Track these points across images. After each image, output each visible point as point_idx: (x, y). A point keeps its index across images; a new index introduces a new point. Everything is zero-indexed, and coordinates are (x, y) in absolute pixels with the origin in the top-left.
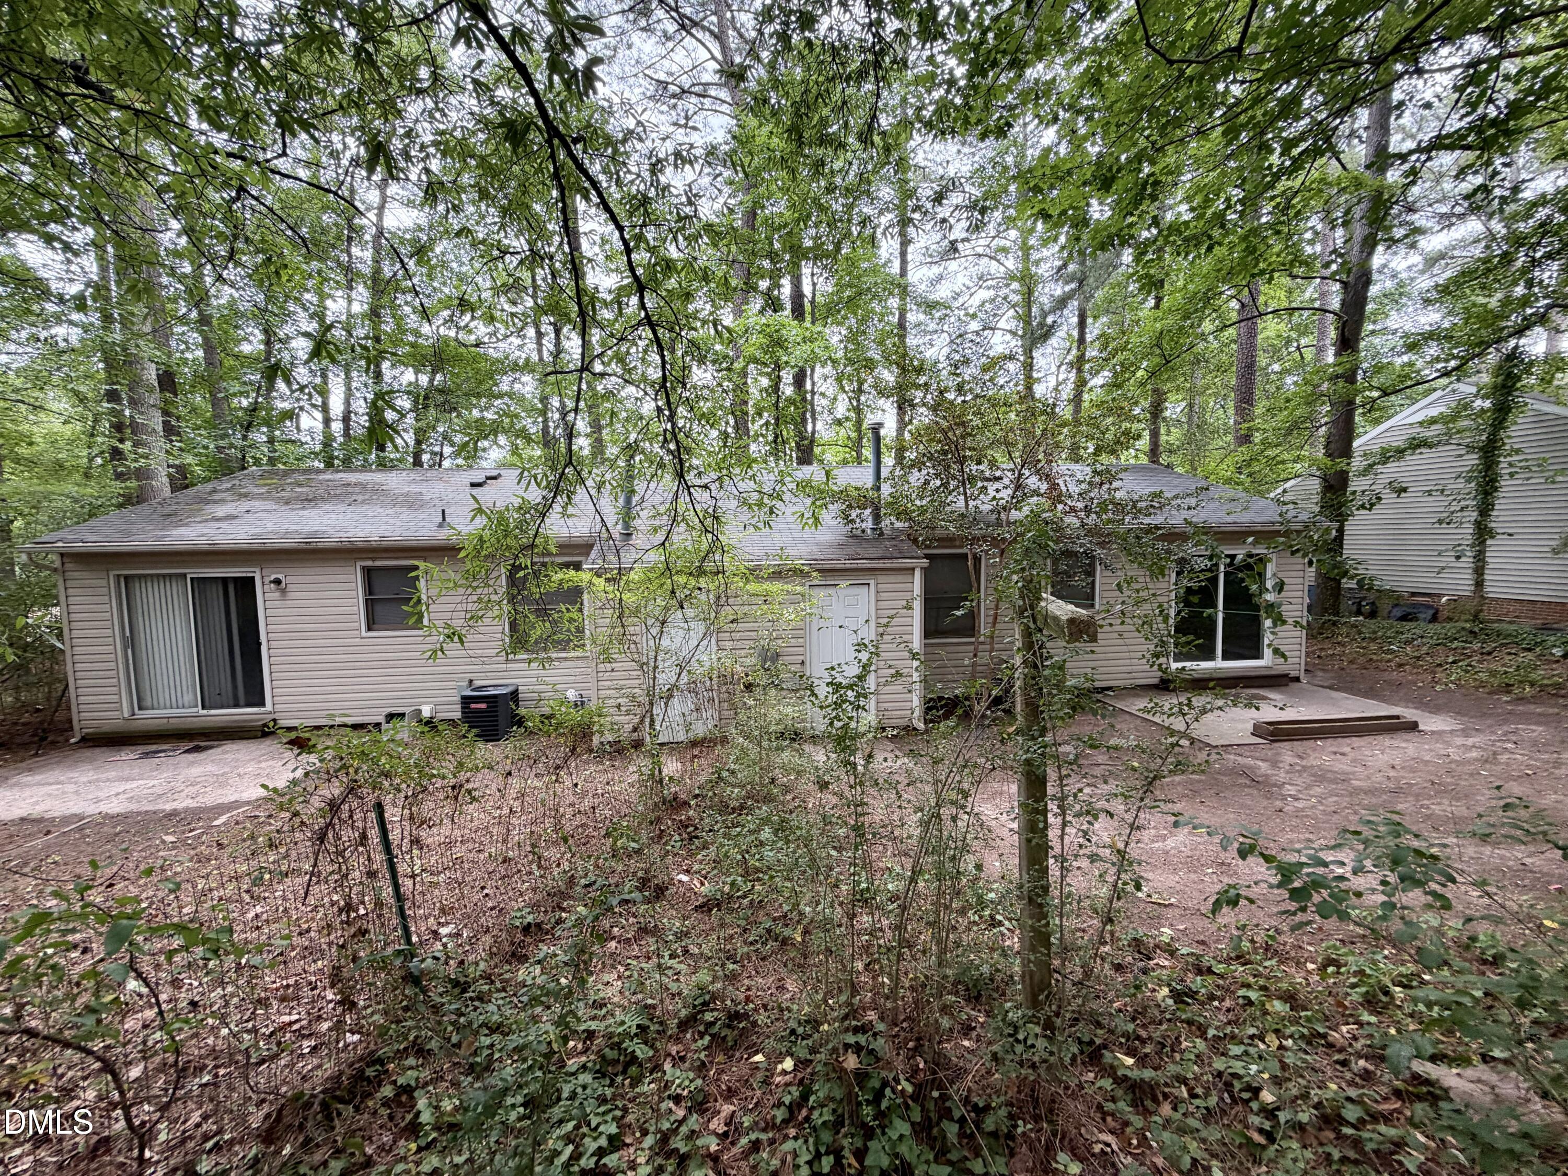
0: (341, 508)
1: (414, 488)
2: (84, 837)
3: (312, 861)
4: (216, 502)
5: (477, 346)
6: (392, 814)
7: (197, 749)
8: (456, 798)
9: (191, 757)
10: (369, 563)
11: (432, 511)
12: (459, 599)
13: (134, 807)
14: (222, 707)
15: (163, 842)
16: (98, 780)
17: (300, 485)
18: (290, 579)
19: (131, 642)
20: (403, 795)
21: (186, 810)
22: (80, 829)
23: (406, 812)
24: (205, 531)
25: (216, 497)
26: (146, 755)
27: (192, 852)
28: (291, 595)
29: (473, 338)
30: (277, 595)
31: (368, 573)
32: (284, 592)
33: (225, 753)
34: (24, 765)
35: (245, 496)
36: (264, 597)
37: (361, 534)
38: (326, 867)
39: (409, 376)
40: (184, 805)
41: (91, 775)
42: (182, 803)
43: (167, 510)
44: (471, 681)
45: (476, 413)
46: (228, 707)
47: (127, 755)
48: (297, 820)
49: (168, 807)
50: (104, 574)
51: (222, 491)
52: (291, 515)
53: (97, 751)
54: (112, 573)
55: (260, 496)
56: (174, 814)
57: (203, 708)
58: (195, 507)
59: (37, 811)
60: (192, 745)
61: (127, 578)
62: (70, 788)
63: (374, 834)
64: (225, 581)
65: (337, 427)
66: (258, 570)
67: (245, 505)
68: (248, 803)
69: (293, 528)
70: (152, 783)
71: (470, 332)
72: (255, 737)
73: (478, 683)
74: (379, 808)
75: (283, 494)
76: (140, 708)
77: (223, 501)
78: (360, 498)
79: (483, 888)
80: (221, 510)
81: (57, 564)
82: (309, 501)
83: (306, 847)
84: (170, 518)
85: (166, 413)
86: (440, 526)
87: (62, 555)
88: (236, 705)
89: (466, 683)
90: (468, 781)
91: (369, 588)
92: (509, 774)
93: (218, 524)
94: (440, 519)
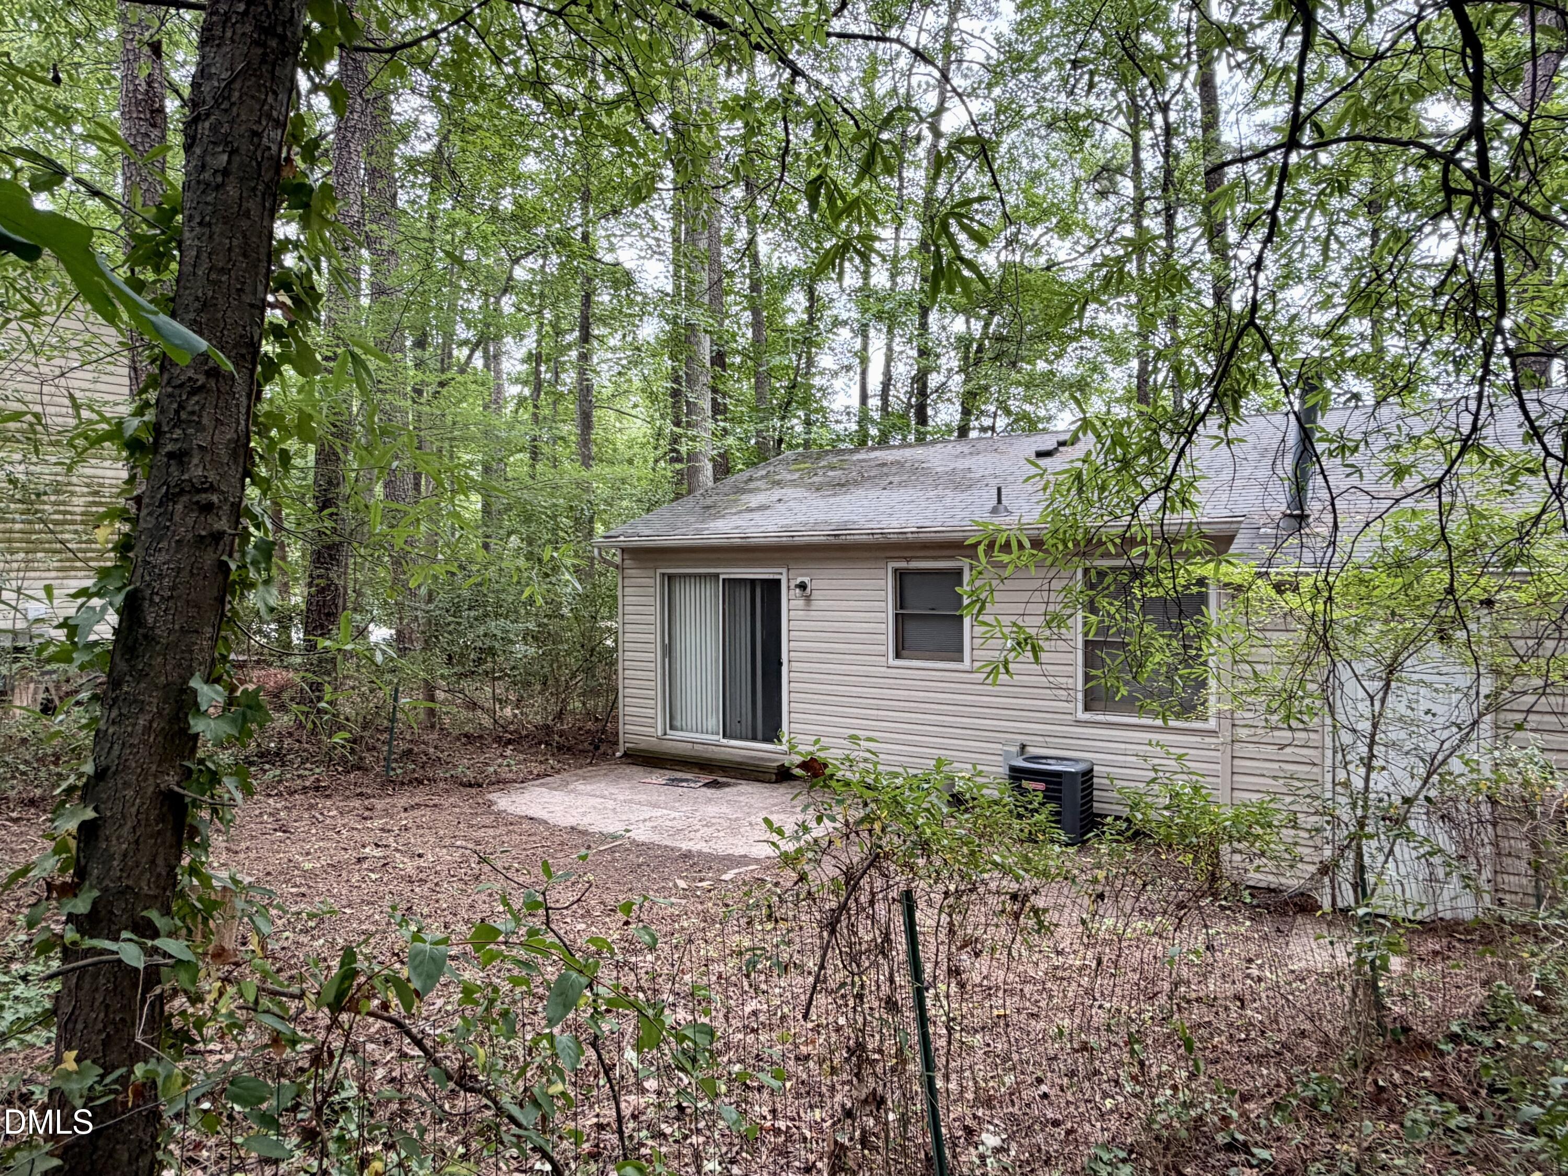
0: (873, 493)
1: (961, 464)
2: (614, 860)
3: (818, 960)
4: (751, 491)
5: (1048, 268)
6: (925, 918)
7: (714, 784)
8: (1017, 916)
9: (709, 792)
10: (903, 565)
11: (984, 493)
12: (1037, 584)
13: (656, 838)
14: (741, 738)
15: (676, 886)
16: (631, 801)
17: (833, 468)
18: (816, 584)
19: (668, 650)
20: (941, 887)
21: (700, 853)
22: (612, 850)
23: (945, 919)
24: (740, 523)
25: (752, 485)
26: (673, 782)
27: (700, 907)
28: (815, 604)
29: (1042, 260)
30: (801, 603)
31: (901, 576)
32: (808, 599)
33: (741, 794)
34: (580, 772)
35: (778, 483)
36: (790, 602)
37: (895, 524)
38: (836, 975)
39: (959, 325)
40: (698, 847)
41: (625, 795)
42: (696, 845)
43: (709, 502)
44: (1023, 747)
45: (1041, 365)
46: (746, 739)
47: (657, 778)
48: (804, 888)
49: (685, 846)
50: (651, 573)
51: (757, 479)
52: (821, 503)
53: (635, 769)
54: (659, 571)
55: (793, 484)
56: (687, 855)
57: (724, 736)
58: (732, 497)
59: (584, 822)
60: (709, 778)
61: (671, 577)
62: (610, 804)
63: (901, 942)
64: (753, 582)
65: (874, 402)
66: (784, 571)
67: (777, 493)
68: (757, 861)
69: (821, 517)
70: (674, 814)
71: (1039, 253)
72: (769, 782)
73: (1032, 751)
74: (908, 902)
75: (815, 479)
76: (672, 728)
77: (758, 490)
78: (896, 479)
79: (1040, 1081)
80: (755, 500)
81: (617, 560)
82: (842, 486)
83: (811, 933)
84: (710, 511)
85: (715, 390)
86: (994, 511)
87: (623, 550)
88: (754, 738)
89: (1015, 749)
90: (1035, 892)
91: (901, 600)
92: (1101, 896)
93: (748, 516)
94: (994, 502)
